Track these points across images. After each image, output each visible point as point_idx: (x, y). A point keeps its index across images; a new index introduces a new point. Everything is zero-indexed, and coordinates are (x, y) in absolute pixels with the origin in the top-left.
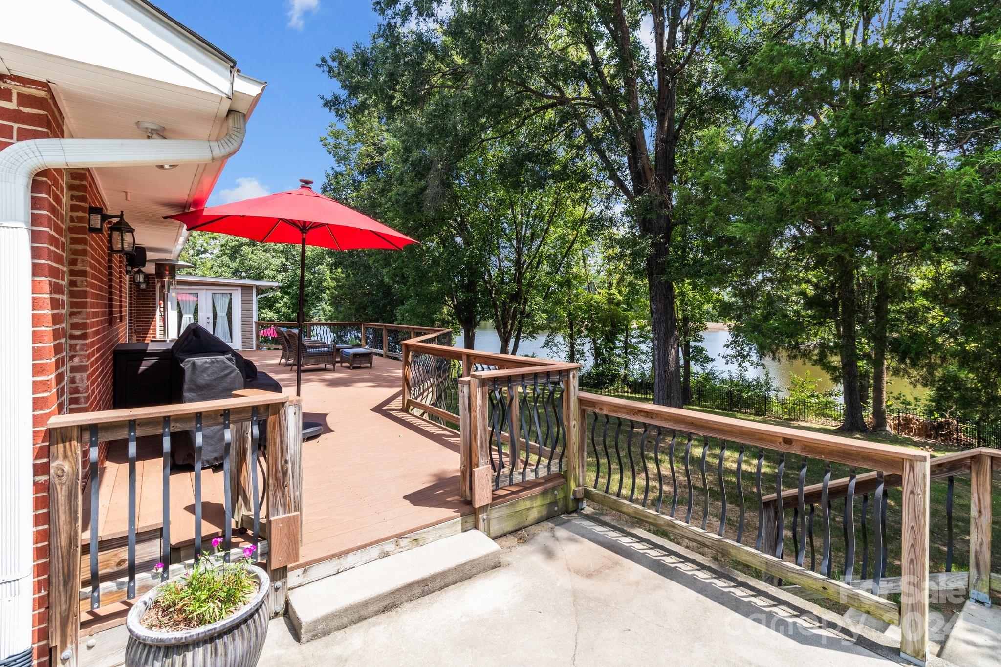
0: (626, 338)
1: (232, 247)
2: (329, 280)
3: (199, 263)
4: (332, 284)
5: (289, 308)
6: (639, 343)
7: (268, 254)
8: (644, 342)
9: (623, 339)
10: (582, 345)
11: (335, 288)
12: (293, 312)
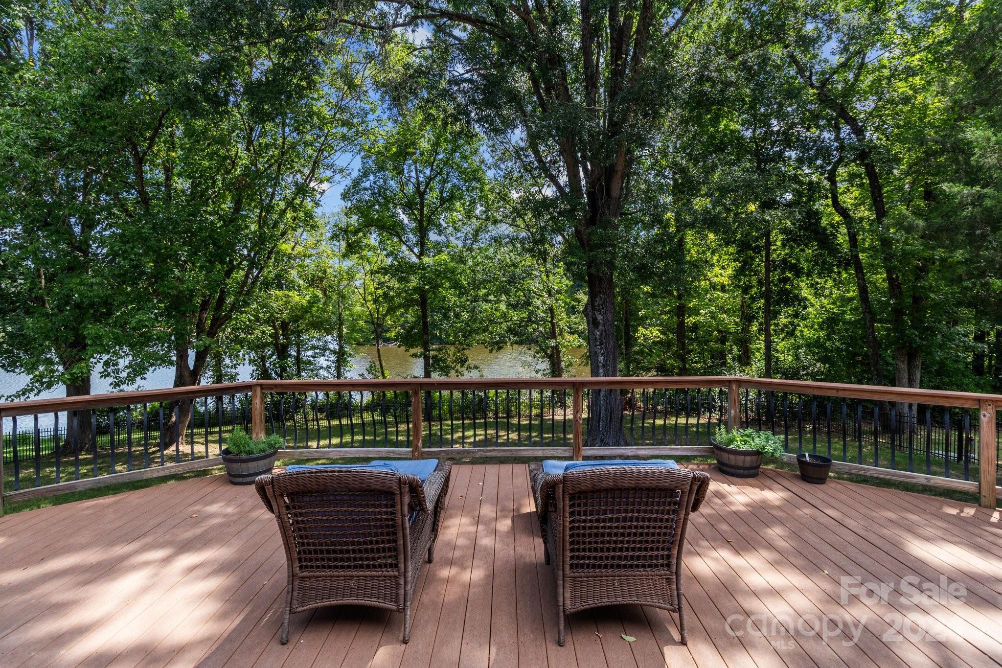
0: (298, 351)
6: (315, 356)
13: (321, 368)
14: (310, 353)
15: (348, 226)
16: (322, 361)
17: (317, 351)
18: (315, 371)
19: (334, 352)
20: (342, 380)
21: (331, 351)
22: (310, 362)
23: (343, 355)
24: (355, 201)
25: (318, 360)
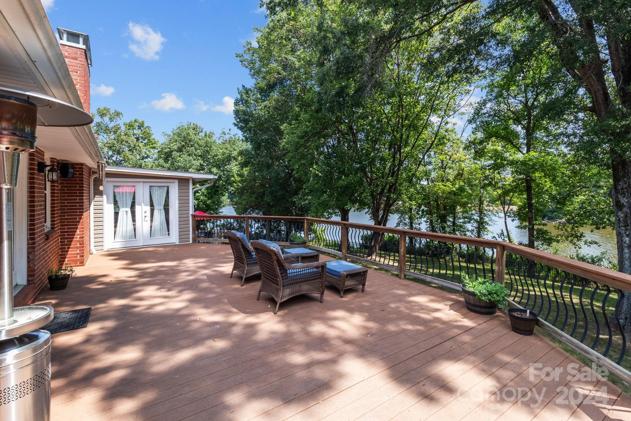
0: (454, 219)
1: (166, 153)
2: (236, 176)
3: (143, 165)
4: (237, 179)
5: (206, 196)
6: (464, 223)
7: (191, 158)
8: (469, 222)
9: (451, 220)
10: (419, 224)
11: (239, 182)
12: (208, 199)
13: (468, 231)
14: (461, 221)
15: (475, 140)
16: (469, 226)
17: (466, 220)
18: (464, 232)
19: (476, 221)
20: (480, 239)
21: (475, 220)
22: (461, 226)
23: (482, 223)
24: (478, 123)
25: (466, 225)
